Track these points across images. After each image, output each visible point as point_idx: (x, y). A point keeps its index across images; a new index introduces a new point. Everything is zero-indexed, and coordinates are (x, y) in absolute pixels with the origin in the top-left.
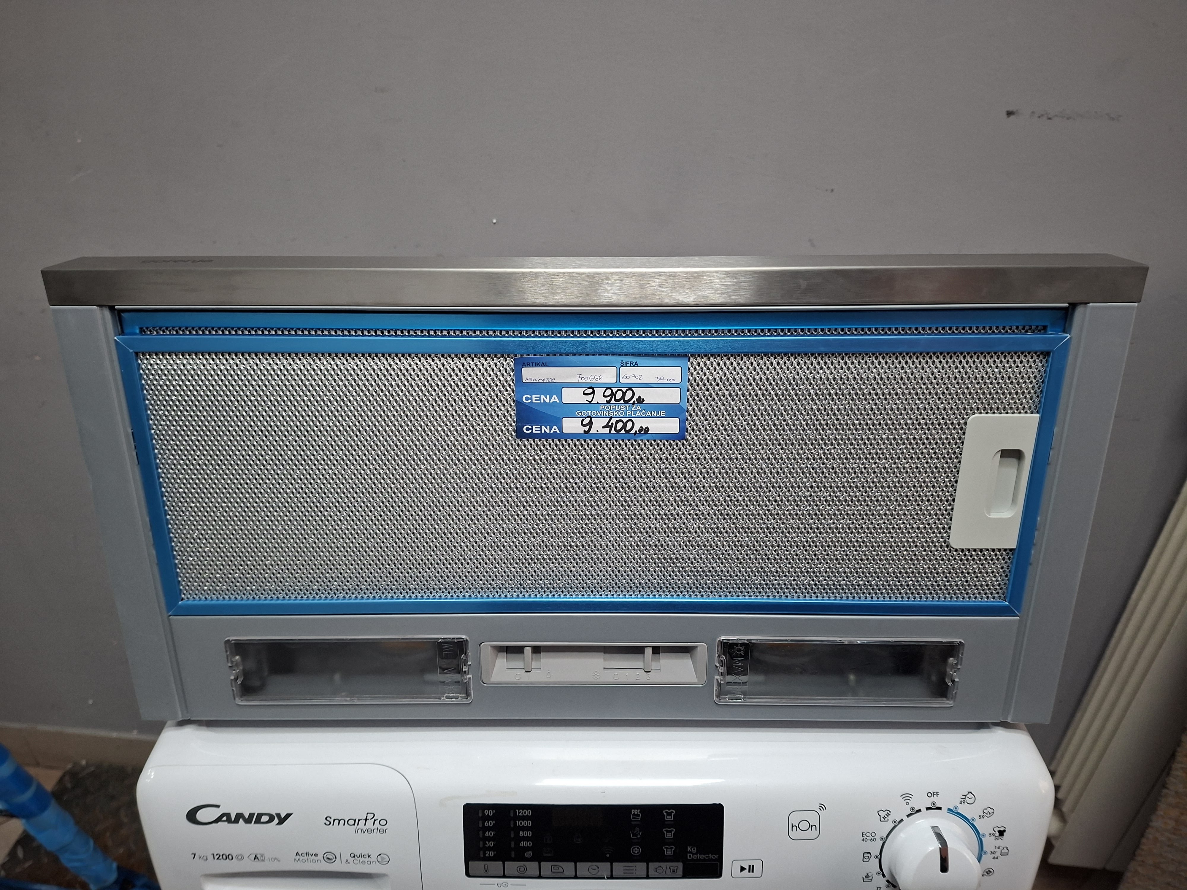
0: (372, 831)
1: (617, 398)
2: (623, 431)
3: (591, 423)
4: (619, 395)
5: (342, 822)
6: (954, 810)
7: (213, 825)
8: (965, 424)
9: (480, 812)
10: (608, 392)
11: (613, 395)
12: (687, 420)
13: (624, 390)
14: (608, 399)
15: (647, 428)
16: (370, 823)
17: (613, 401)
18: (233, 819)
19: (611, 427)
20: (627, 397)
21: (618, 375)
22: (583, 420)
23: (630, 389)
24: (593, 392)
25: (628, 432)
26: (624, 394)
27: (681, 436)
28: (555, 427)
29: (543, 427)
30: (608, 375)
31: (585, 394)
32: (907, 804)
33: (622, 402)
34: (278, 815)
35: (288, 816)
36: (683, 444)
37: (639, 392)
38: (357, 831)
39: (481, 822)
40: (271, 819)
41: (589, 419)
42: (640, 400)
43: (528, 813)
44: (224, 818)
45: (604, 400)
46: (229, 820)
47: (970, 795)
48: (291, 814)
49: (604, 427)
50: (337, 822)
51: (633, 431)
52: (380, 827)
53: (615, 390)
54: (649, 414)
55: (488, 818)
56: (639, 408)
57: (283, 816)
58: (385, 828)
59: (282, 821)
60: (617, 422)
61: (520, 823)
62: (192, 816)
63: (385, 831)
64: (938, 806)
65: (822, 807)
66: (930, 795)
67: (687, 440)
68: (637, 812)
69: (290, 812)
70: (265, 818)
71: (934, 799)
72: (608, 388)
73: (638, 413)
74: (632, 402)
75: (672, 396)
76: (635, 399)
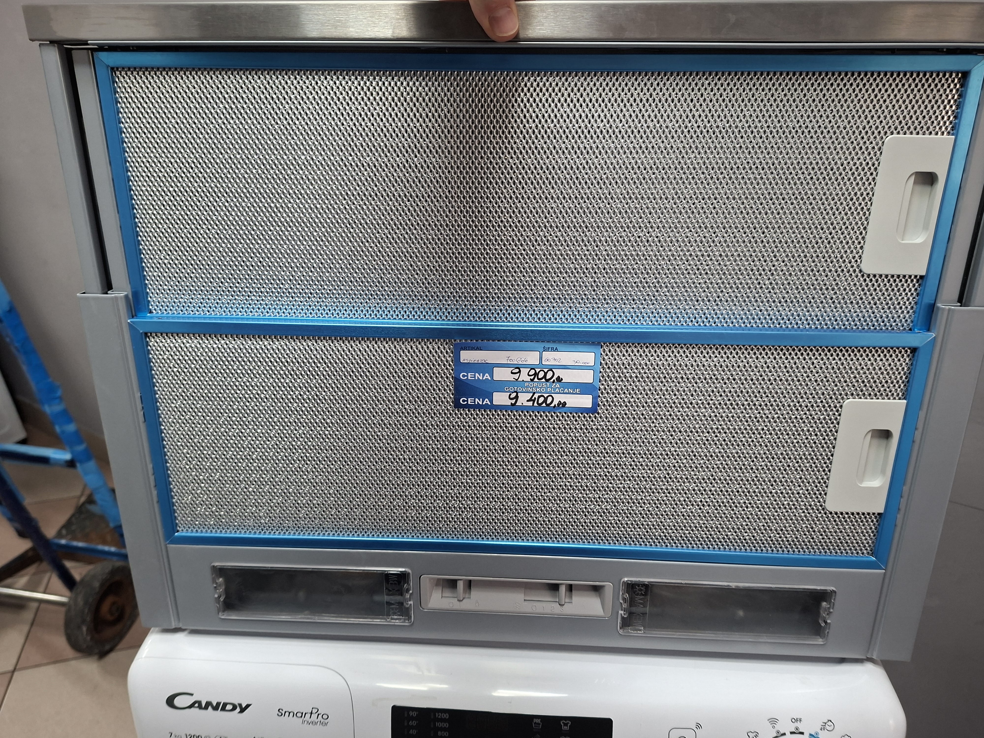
0: (316, 723)
1: (540, 377)
2: (544, 405)
3: (517, 397)
4: (541, 375)
5: (291, 714)
6: (815, 736)
7: (187, 710)
8: (841, 407)
9: (406, 713)
10: (532, 372)
11: (536, 374)
12: (599, 396)
13: (546, 370)
14: (532, 377)
15: (565, 402)
16: (314, 716)
17: (536, 380)
18: (203, 705)
19: (534, 401)
20: (548, 377)
21: (541, 358)
22: (510, 395)
23: (551, 370)
24: (520, 372)
25: (548, 405)
26: (546, 374)
27: (593, 410)
28: (486, 400)
29: (477, 400)
30: (532, 358)
31: (512, 373)
32: (774, 727)
33: (544, 380)
34: (240, 705)
35: (248, 706)
36: (595, 417)
37: (558, 373)
38: (303, 722)
39: (406, 721)
40: (234, 708)
41: (515, 394)
42: (559, 380)
43: (446, 716)
44: (197, 705)
45: (528, 379)
46: (200, 707)
47: (830, 723)
48: (250, 705)
49: (528, 401)
50: (287, 714)
51: (553, 405)
52: (322, 720)
53: (538, 370)
54: (566, 391)
55: (412, 718)
56: (558, 385)
57: (244, 706)
58: (326, 721)
59: (243, 710)
60: (539, 397)
61: (439, 724)
62: (170, 702)
63: (326, 724)
64: (801, 730)
65: (699, 726)
66: (793, 720)
67: (598, 414)
68: (538, 721)
69: (249, 703)
70: (229, 707)
71: (797, 724)
72: (532, 369)
73: (557, 390)
74: (552, 380)
75: (587, 377)
76: (554, 378)
